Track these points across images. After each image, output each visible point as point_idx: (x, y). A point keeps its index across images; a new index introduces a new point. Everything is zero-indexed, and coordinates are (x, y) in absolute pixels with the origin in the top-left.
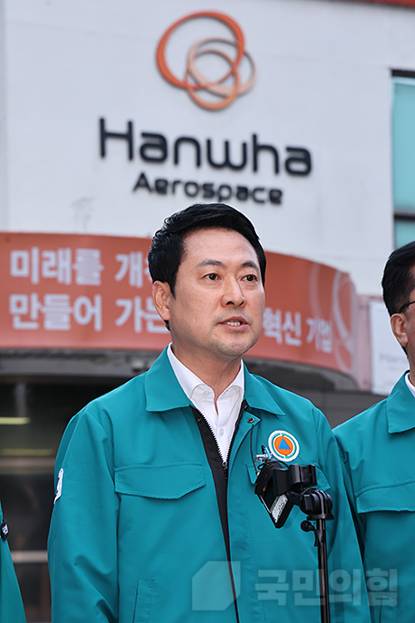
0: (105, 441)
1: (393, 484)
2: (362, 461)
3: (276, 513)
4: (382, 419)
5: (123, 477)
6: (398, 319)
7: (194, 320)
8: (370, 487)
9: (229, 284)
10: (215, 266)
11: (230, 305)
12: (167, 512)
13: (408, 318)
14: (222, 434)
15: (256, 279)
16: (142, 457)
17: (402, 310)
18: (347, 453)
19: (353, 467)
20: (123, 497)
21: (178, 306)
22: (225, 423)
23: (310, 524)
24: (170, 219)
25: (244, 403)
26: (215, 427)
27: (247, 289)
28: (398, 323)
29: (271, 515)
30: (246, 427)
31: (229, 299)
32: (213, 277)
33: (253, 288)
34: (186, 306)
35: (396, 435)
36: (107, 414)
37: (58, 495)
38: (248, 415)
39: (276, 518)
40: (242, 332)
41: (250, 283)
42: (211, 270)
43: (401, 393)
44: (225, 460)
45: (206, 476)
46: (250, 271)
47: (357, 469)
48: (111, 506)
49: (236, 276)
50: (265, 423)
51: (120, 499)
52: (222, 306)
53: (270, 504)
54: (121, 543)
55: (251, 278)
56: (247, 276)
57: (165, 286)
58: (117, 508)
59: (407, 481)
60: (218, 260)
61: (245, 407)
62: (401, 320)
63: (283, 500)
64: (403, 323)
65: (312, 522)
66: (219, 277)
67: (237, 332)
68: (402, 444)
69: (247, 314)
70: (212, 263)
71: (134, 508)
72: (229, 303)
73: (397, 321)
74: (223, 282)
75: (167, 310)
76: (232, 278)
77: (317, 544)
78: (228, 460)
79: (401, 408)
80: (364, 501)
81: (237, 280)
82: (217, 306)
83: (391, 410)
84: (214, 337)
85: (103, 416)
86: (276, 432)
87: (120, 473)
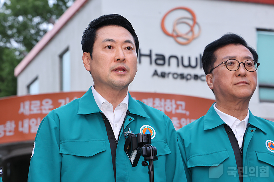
0: (56, 128)
1: (205, 154)
2: (191, 144)
3: (133, 159)
4: (201, 124)
5: (64, 146)
6: (209, 77)
7: (101, 69)
8: (194, 155)
9: (118, 51)
10: (111, 42)
11: (119, 61)
12: (86, 163)
13: (213, 76)
14: (116, 127)
15: (132, 49)
16: (74, 136)
17: (211, 72)
18: (184, 140)
19: (186, 146)
20: (63, 155)
21: (94, 62)
22: (118, 121)
23: (146, 162)
24: (91, 22)
25: (128, 111)
26: (113, 123)
27: (127, 53)
28: (209, 79)
29: (130, 160)
30: (128, 122)
31: (117, 58)
32: (110, 47)
33: (131, 53)
34: (97, 62)
35: (207, 131)
36: (58, 116)
37: (32, 155)
38: (129, 117)
39: (132, 161)
40: (124, 75)
41: (129, 51)
42: (109, 44)
43: (211, 112)
44: (117, 139)
45: (107, 146)
46: (129, 45)
47: (188, 147)
48: (58, 159)
49: (121, 47)
50: (139, 121)
51: (62, 156)
52: (115, 62)
53: (130, 155)
54: (62, 178)
55: (129, 48)
56: (128, 48)
57: (88, 54)
58: (60, 161)
59: (212, 152)
60: (112, 39)
61: (128, 113)
62: (210, 77)
63: (135, 152)
64: (211, 79)
65: (147, 162)
66: (113, 48)
67: (121, 75)
68: (211, 135)
69: (127, 65)
70: (109, 40)
71: (68, 161)
72: (118, 60)
73: (209, 78)
74: (115, 50)
75: (89, 66)
76: (120, 48)
77: (149, 172)
78: (118, 139)
79: (211, 119)
80: (191, 162)
81: (122, 49)
82: (112, 61)
83: (206, 120)
84: (110, 78)
85: (56, 116)
86: (144, 126)
87: (63, 144)
